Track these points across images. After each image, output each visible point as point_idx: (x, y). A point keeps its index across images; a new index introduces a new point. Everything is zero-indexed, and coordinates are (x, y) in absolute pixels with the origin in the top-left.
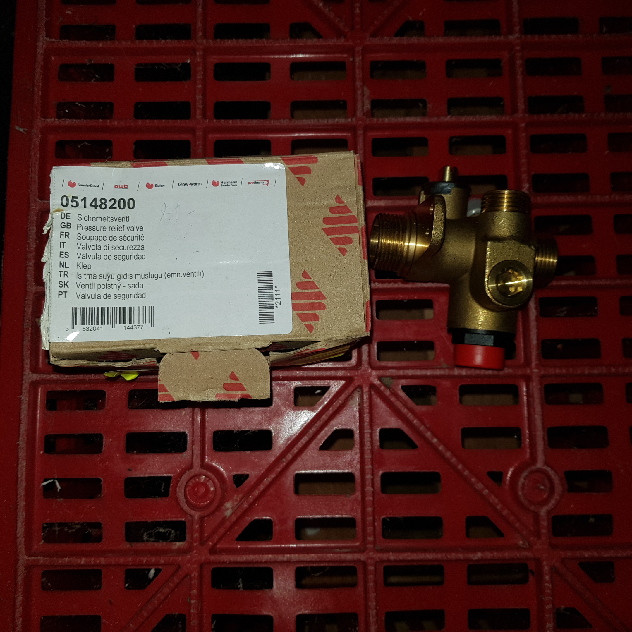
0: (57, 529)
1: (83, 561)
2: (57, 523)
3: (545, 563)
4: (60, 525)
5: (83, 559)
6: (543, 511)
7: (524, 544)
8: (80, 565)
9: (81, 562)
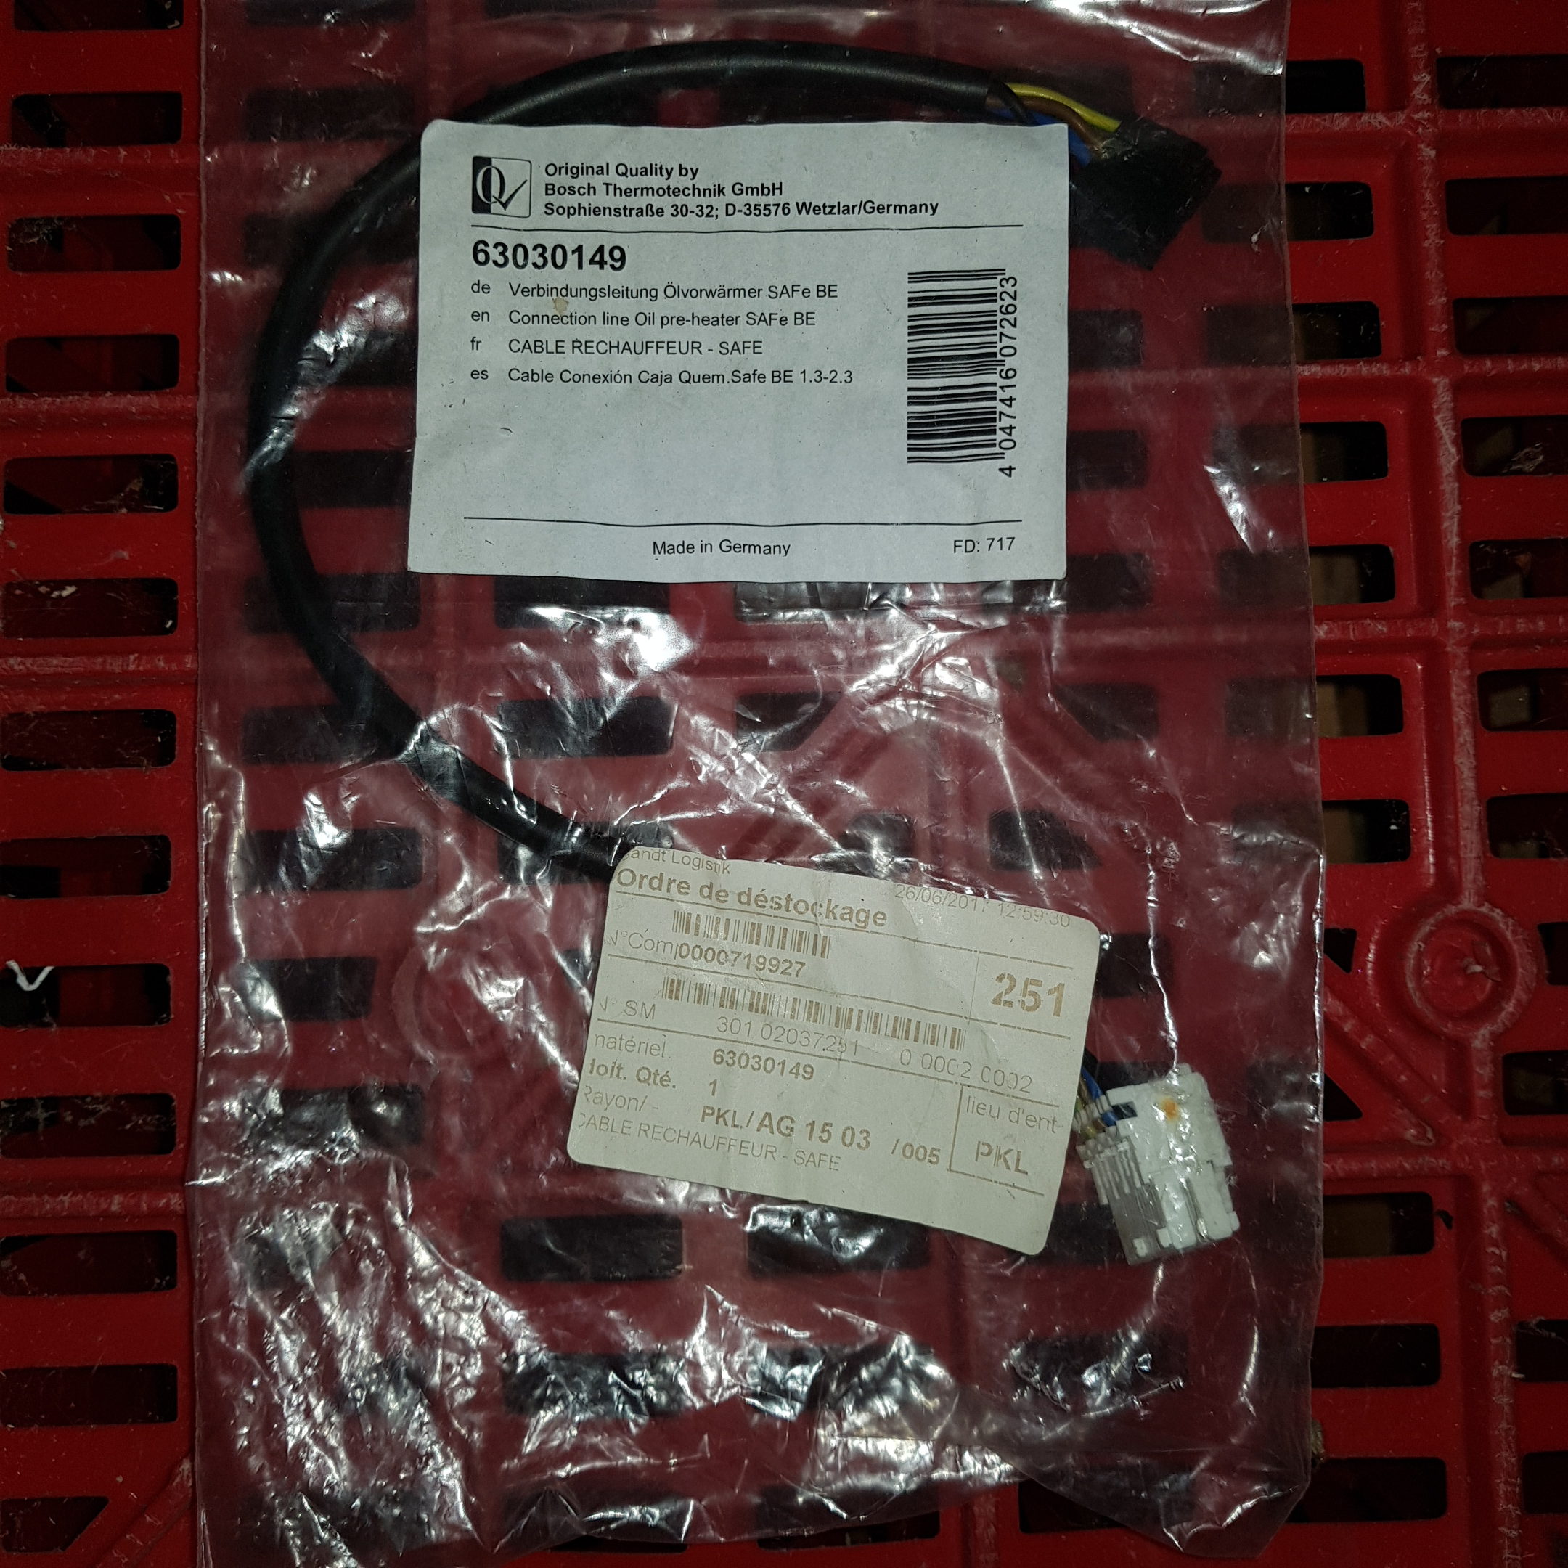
0: (41, 1115)
1: (116, 1203)
2: (40, 1098)
3: (1486, 1188)
4: (49, 1103)
5: (117, 1199)
6: (1480, 1038)
7: (1421, 1135)
8: (107, 1215)
9: (110, 1205)
